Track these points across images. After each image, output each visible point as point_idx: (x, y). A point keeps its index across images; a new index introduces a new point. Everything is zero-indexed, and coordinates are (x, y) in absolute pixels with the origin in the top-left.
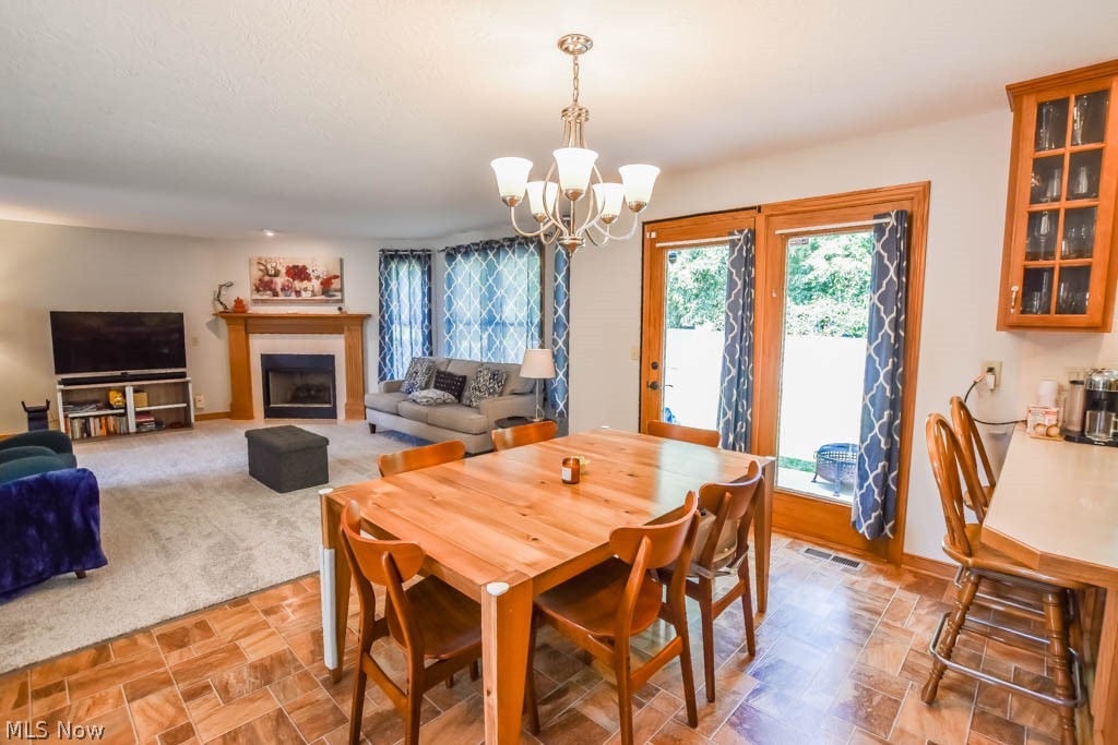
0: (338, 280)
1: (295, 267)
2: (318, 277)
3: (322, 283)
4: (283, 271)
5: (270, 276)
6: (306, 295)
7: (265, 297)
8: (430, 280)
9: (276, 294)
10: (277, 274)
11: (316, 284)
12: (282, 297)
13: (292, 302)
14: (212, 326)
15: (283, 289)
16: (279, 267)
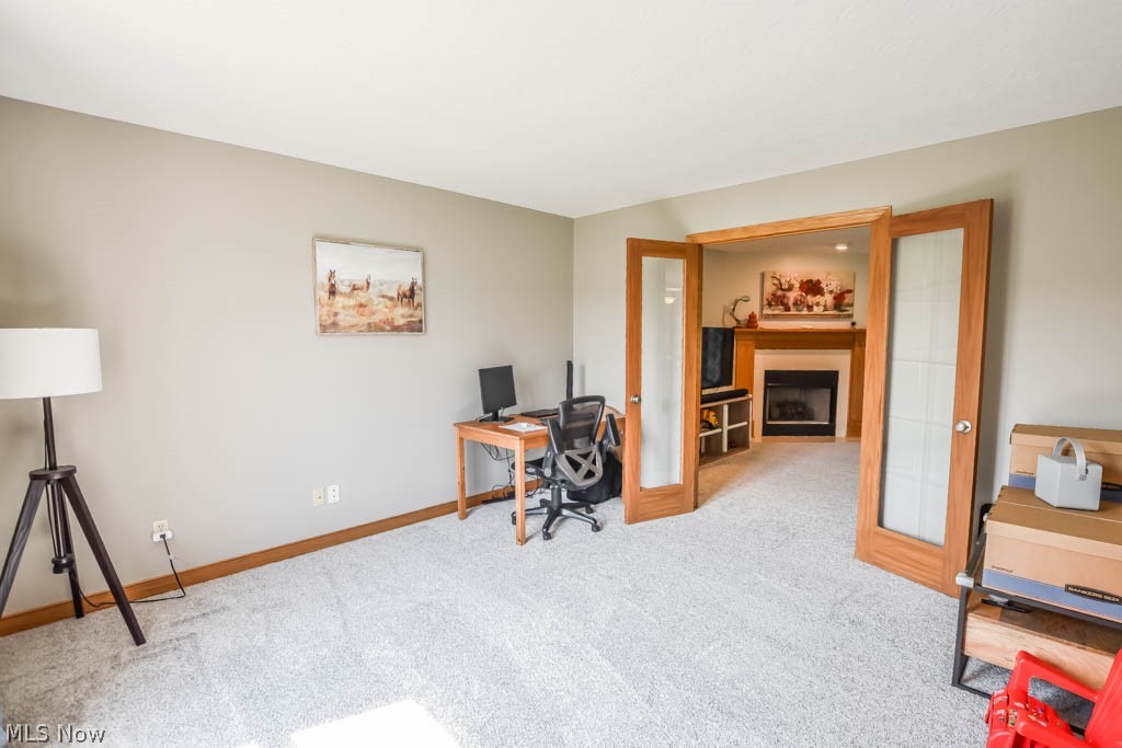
0: (850, 295)
1: (809, 281)
2: (831, 292)
3: (835, 298)
4: (797, 285)
5: (783, 290)
7: (776, 312)
9: (787, 309)
10: (790, 288)
11: (828, 299)
12: (793, 312)
13: (803, 317)
15: (795, 304)
16: (793, 282)
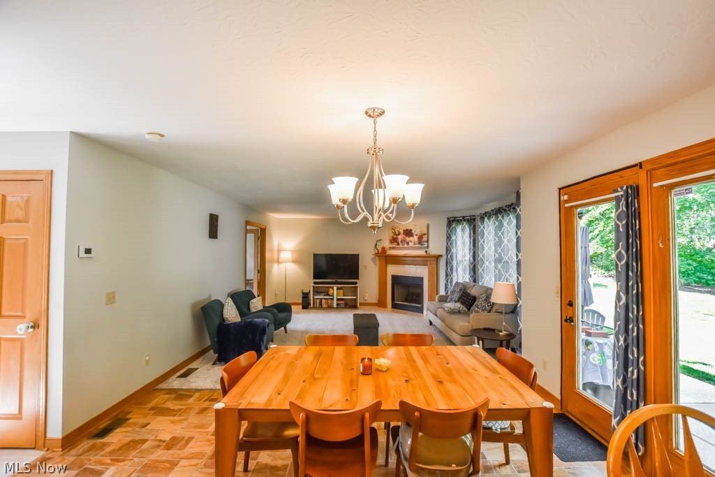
0: (426, 236)
1: (407, 230)
2: (417, 235)
3: (418, 238)
4: (402, 232)
5: (397, 235)
6: (411, 244)
7: (394, 246)
8: (474, 233)
9: (398, 244)
10: (399, 234)
11: (415, 238)
12: (401, 246)
13: (405, 248)
14: (373, 260)
15: (401, 242)
16: (400, 231)
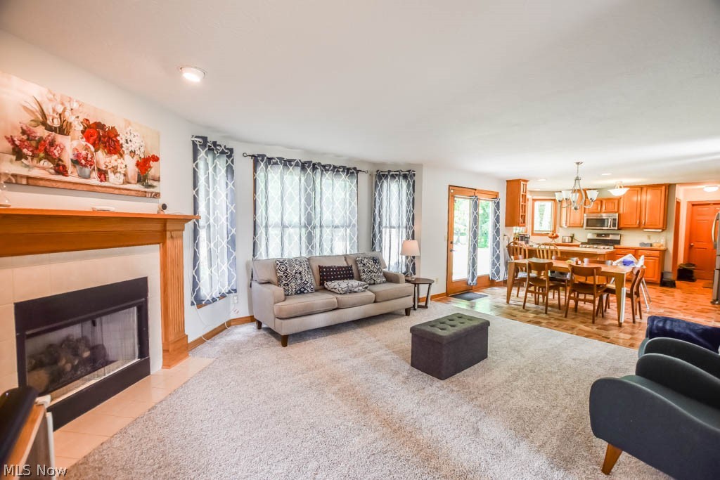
0: (157, 164)
1: (99, 126)
2: (133, 153)
3: (138, 164)
4: (78, 128)
5: (50, 129)
6: (114, 180)
7: (35, 173)
9: (61, 169)
10: (64, 130)
12: (73, 177)
13: (91, 189)
15: (76, 162)
16: (70, 118)
